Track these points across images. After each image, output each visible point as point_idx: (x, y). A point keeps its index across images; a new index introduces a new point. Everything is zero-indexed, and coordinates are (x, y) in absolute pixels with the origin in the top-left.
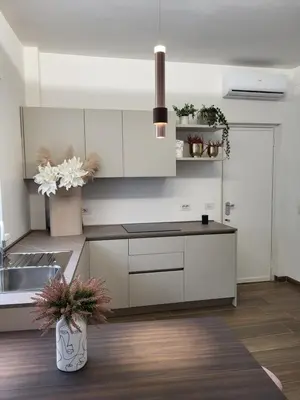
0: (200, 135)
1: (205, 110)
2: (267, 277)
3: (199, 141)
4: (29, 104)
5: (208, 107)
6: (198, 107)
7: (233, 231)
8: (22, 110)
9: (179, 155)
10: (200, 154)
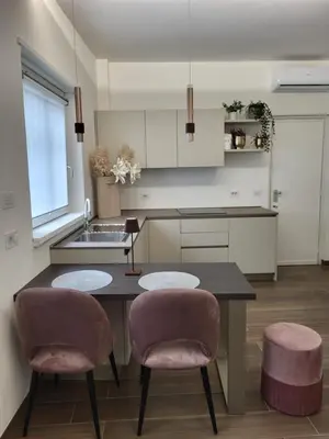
0: (243, 128)
1: (252, 106)
2: (314, 261)
3: (242, 134)
4: (101, 108)
5: (255, 102)
6: (246, 103)
7: (275, 215)
8: (96, 113)
9: (228, 147)
10: (242, 146)
